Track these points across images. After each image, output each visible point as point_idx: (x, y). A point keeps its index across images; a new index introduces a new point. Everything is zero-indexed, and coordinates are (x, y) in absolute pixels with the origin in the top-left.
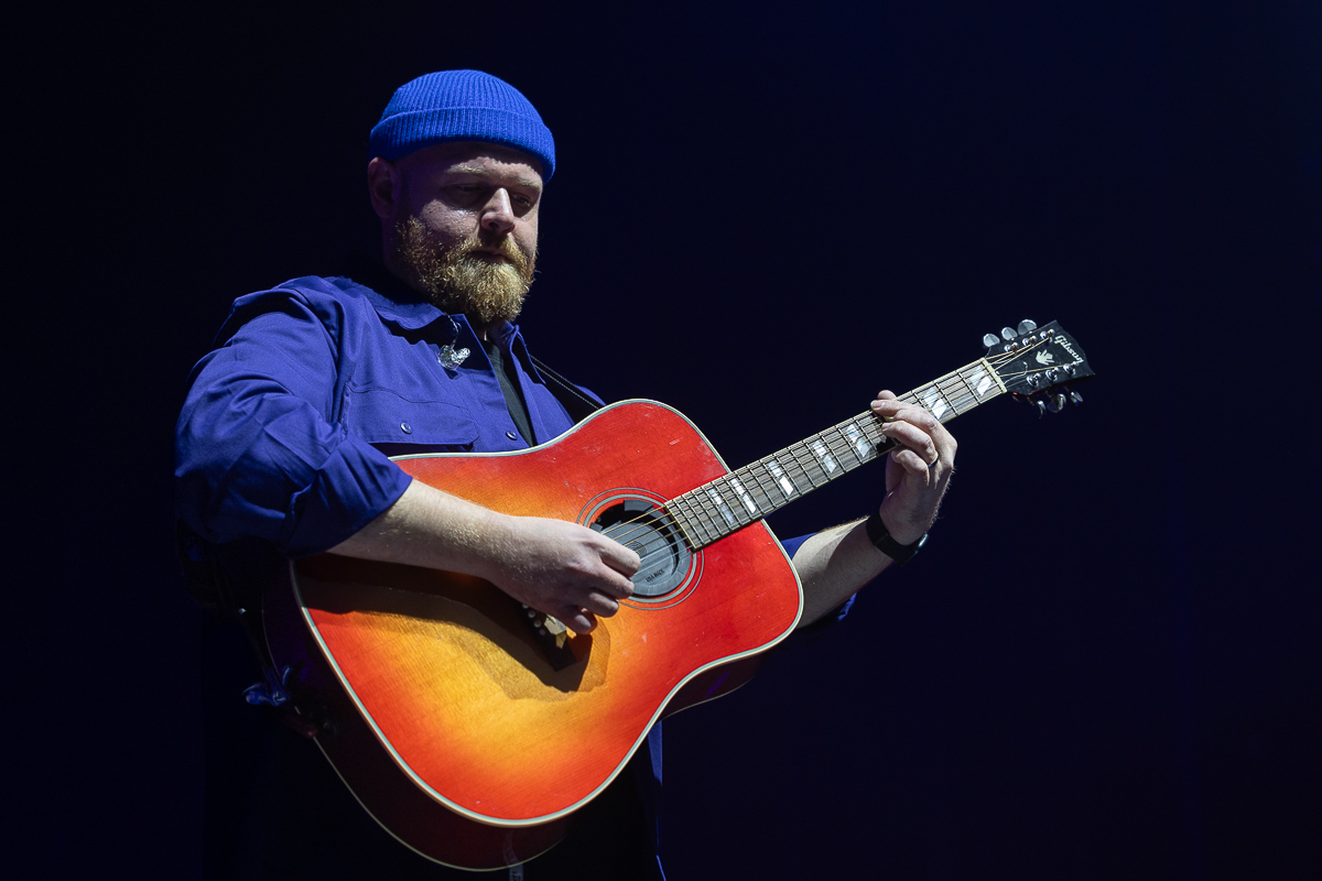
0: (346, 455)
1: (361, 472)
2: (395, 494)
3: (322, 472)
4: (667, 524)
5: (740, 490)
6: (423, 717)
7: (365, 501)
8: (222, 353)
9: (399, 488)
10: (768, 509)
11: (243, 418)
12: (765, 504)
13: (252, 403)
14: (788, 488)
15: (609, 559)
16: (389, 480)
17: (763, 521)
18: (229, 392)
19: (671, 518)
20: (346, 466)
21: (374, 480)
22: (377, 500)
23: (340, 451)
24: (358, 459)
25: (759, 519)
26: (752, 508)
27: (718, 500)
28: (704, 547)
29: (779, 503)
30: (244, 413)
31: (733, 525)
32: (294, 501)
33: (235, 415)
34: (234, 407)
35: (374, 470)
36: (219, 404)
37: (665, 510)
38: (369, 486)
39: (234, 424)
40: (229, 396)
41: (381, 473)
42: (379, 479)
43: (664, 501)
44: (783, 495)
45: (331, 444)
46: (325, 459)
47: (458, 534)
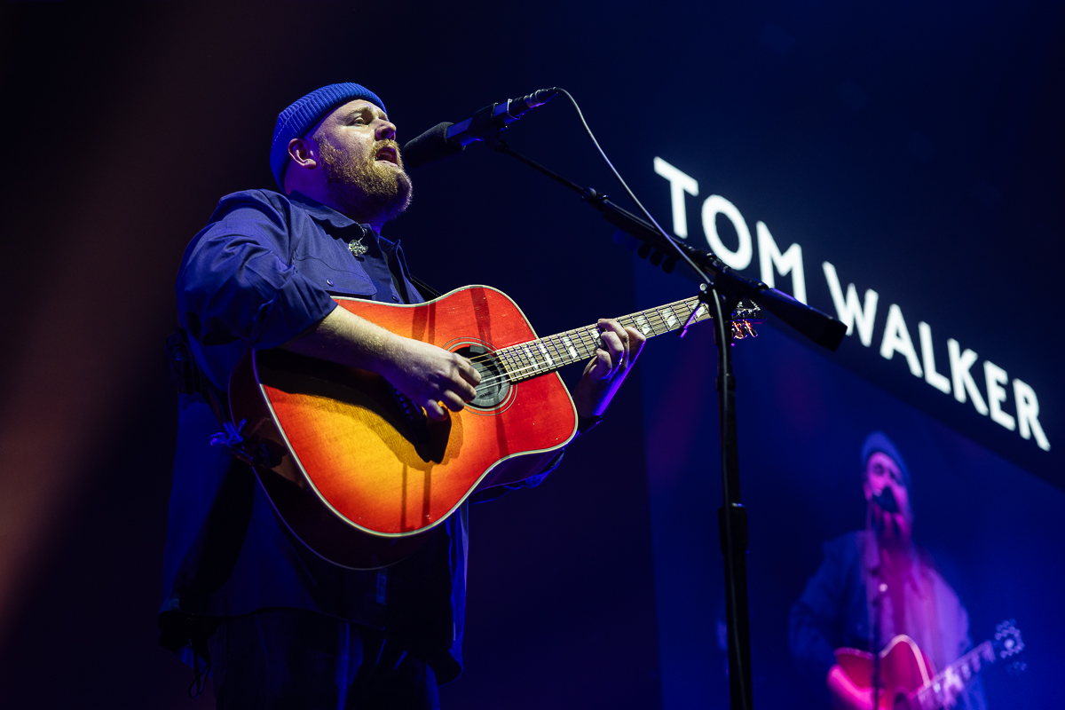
0: (297, 282)
1: (306, 293)
2: (327, 311)
3: (281, 292)
4: (496, 364)
5: (544, 351)
6: (330, 459)
7: (307, 311)
8: (218, 224)
9: (329, 308)
10: (560, 365)
11: (233, 256)
12: (559, 362)
13: (237, 250)
14: (573, 353)
15: (463, 373)
16: (325, 301)
17: (557, 372)
18: (223, 241)
19: (498, 360)
20: (296, 289)
21: (314, 300)
22: (316, 312)
23: (293, 279)
24: (305, 285)
25: (554, 370)
26: (550, 361)
27: (530, 355)
28: (518, 382)
29: (568, 362)
30: (233, 254)
31: (538, 371)
32: (260, 308)
34: (226, 250)
35: (315, 294)
36: (216, 248)
37: (495, 355)
39: (227, 260)
40: (223, 244)
41: (319, 296)
42: (318, 300)
43: (494, 350)
44: (570, 357)
45: (288, 274)
46: (283, 283)
47: (369, 343)
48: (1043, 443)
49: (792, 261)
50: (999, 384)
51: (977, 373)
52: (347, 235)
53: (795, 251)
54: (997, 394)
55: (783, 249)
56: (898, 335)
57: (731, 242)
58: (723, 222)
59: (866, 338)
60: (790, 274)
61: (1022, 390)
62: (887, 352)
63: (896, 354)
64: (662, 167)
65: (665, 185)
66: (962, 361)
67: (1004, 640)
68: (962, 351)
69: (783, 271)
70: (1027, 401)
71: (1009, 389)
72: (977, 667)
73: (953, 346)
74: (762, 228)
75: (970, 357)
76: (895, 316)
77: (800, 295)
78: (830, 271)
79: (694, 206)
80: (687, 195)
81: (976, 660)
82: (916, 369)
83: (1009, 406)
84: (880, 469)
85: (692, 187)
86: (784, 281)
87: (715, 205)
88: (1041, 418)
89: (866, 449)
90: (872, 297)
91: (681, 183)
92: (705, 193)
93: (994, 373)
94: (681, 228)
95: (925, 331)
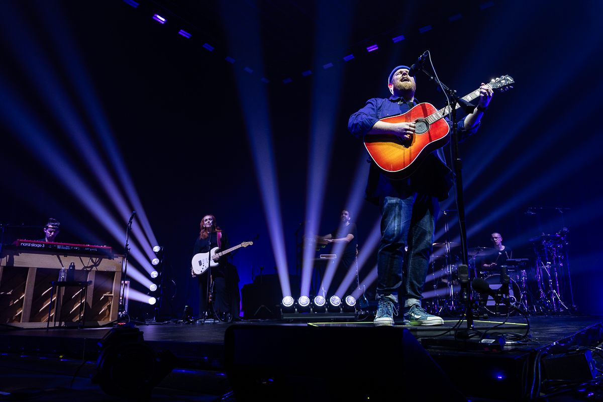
3: (363, 122)
17: (443, 118)
19: (426, 120)
22: (372, 124)
27: (434, 116)
42: (372, 121)
44: (447, 113)
52: (397, 101)
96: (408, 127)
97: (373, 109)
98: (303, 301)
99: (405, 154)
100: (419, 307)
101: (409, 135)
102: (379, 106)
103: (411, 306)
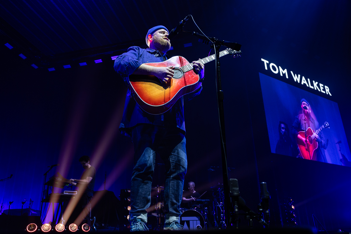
2: (140, 65)
3: (129, 63)
15: (170, 71)
20: (133, 62)
21: (136, 63)
22: (137, 66)
27: (188, 67)
33: (120, 58)
38: (135, 64)
45: (130, 59)
48: (330, 95)
49: (285, 71)
50: (322, 86)
51: (318, 85)
53: (286, 70)
54: (322, 88)
55: (284, 70)
56: (304, 81)
57: (275, 70)
58: (273, 67)
59: (299, 82)
60: (285, 73)
61: (326, 87)
62: (302, 83)
63: (304, 83)
64: (262, 60)
65: (263, 62)
66: (315, 84)
67: (326, 124)
68: (315, 82)
69: (284, 73)
70: (327, 89)
71: (324, 87)
72: (321, 129)
73: (314, 82)
74: (280, 67)
75: (317, 83)
76: (303, 78)
77: (287, 77)
78: (292, 72)
79: (268, 65)
80: (267, 63)
81: (321, 128)
82: (308, 86)
83: (324, 90)
84: (304, 104)
85: (268, 62)
86: (284, 75)
87: (272, 64)
88: (329, 91)
89: (301, 101)
90: (299, 76)
91: (266, 62)
92: (270, 63)
93: (321, 85)
94: (266, 68)
95: (309, 80)
96: (167, 72)
97: (135, 54)
98: (46, 228)
99: (166, 93)
100: (178, 223)
101: (168, 79)
102: (141, 54)
103: (172, 223)
